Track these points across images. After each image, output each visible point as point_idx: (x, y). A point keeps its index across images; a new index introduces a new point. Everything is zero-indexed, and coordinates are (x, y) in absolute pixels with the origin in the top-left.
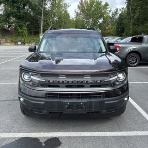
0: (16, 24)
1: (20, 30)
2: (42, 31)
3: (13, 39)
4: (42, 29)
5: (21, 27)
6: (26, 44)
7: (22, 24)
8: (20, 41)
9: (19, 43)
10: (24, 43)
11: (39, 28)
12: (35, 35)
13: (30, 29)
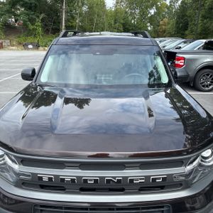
0: (26, 18)
1: (31, 27)
2: (63, 27)
3: (22, 39)
4: (64, 24)
5: (32, 21)
6: (41, 48)
7: (34, 17)
8: (31, 44)
9: (30, 46)
10: (37, 47)
11: (60, 23)
12: (54, 34)
13: (46, 25)
